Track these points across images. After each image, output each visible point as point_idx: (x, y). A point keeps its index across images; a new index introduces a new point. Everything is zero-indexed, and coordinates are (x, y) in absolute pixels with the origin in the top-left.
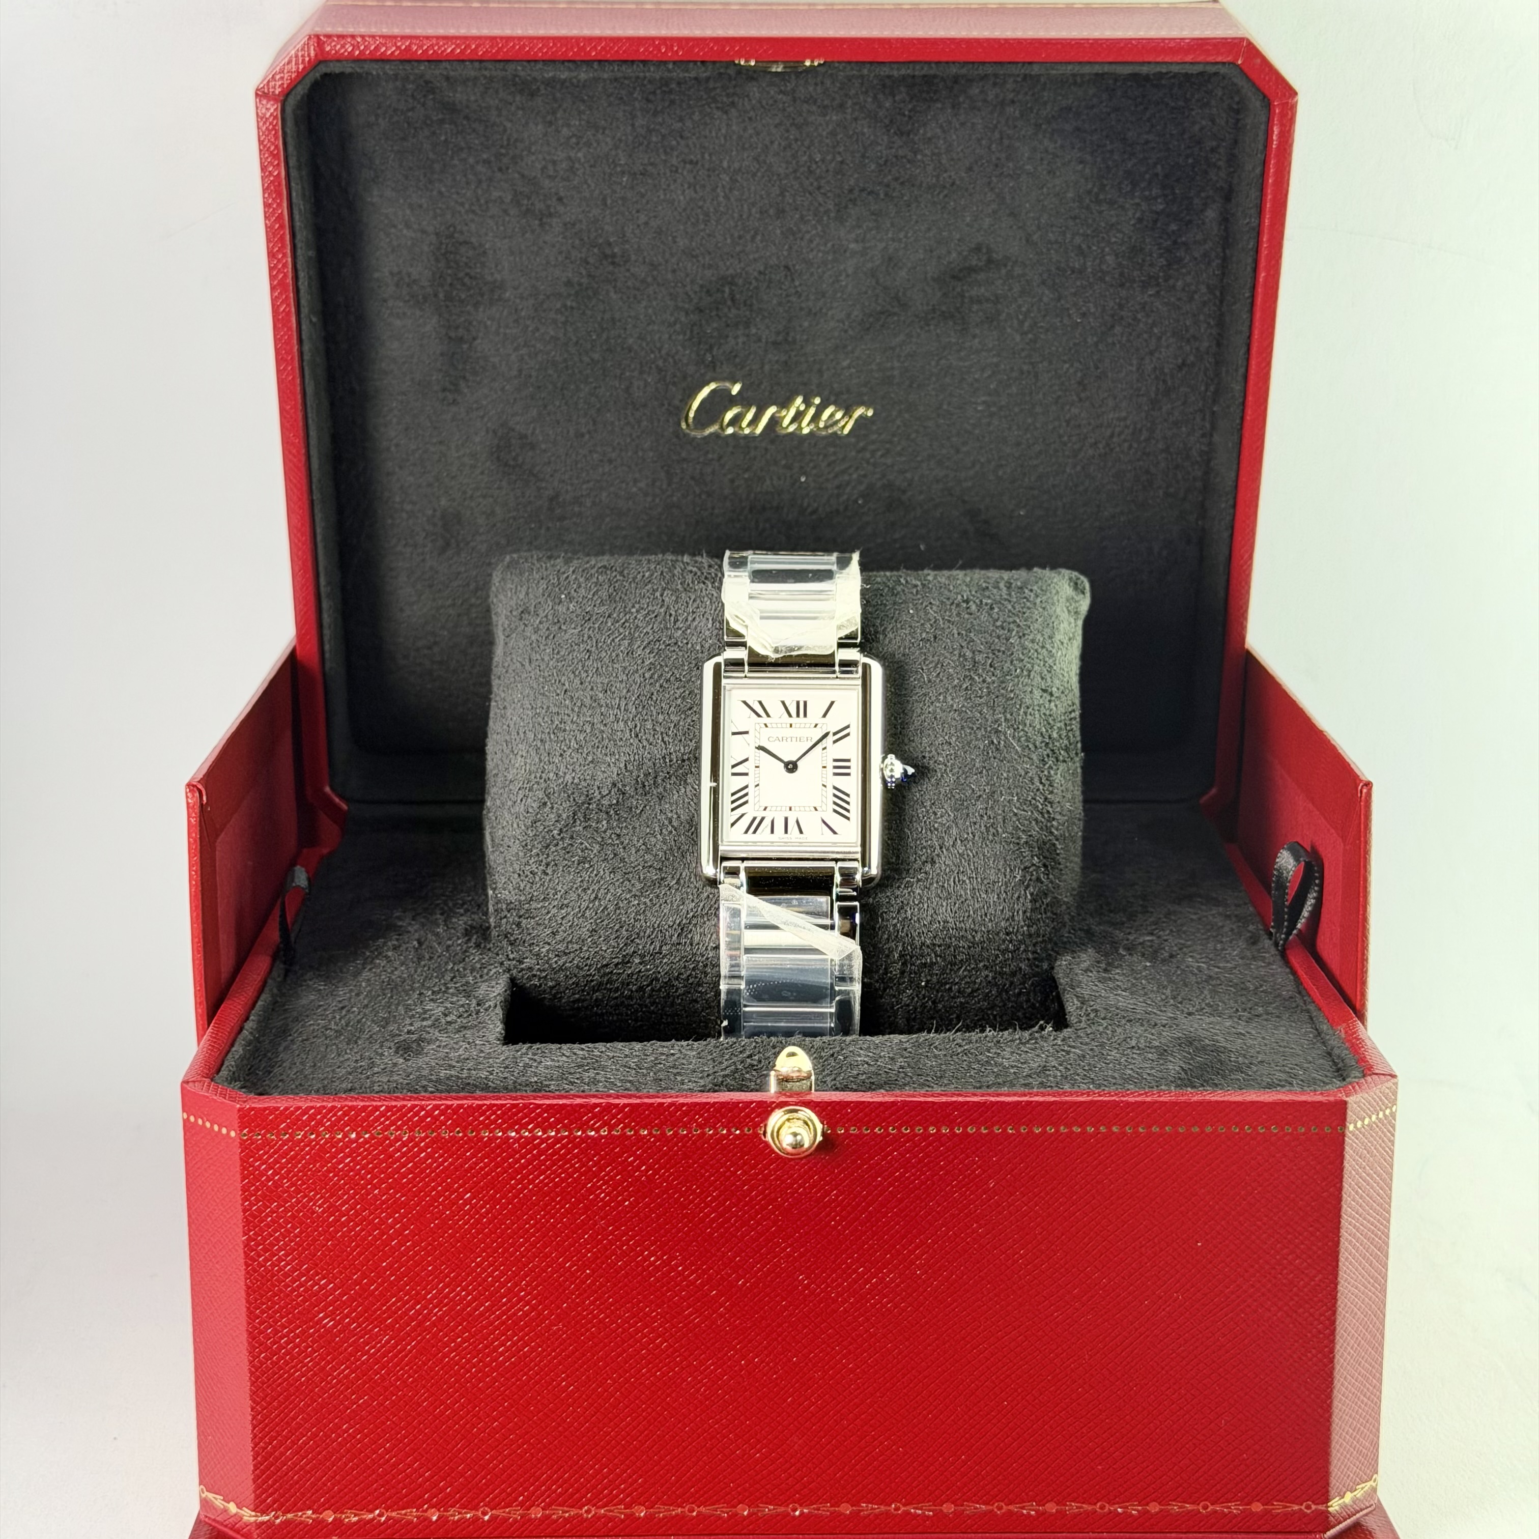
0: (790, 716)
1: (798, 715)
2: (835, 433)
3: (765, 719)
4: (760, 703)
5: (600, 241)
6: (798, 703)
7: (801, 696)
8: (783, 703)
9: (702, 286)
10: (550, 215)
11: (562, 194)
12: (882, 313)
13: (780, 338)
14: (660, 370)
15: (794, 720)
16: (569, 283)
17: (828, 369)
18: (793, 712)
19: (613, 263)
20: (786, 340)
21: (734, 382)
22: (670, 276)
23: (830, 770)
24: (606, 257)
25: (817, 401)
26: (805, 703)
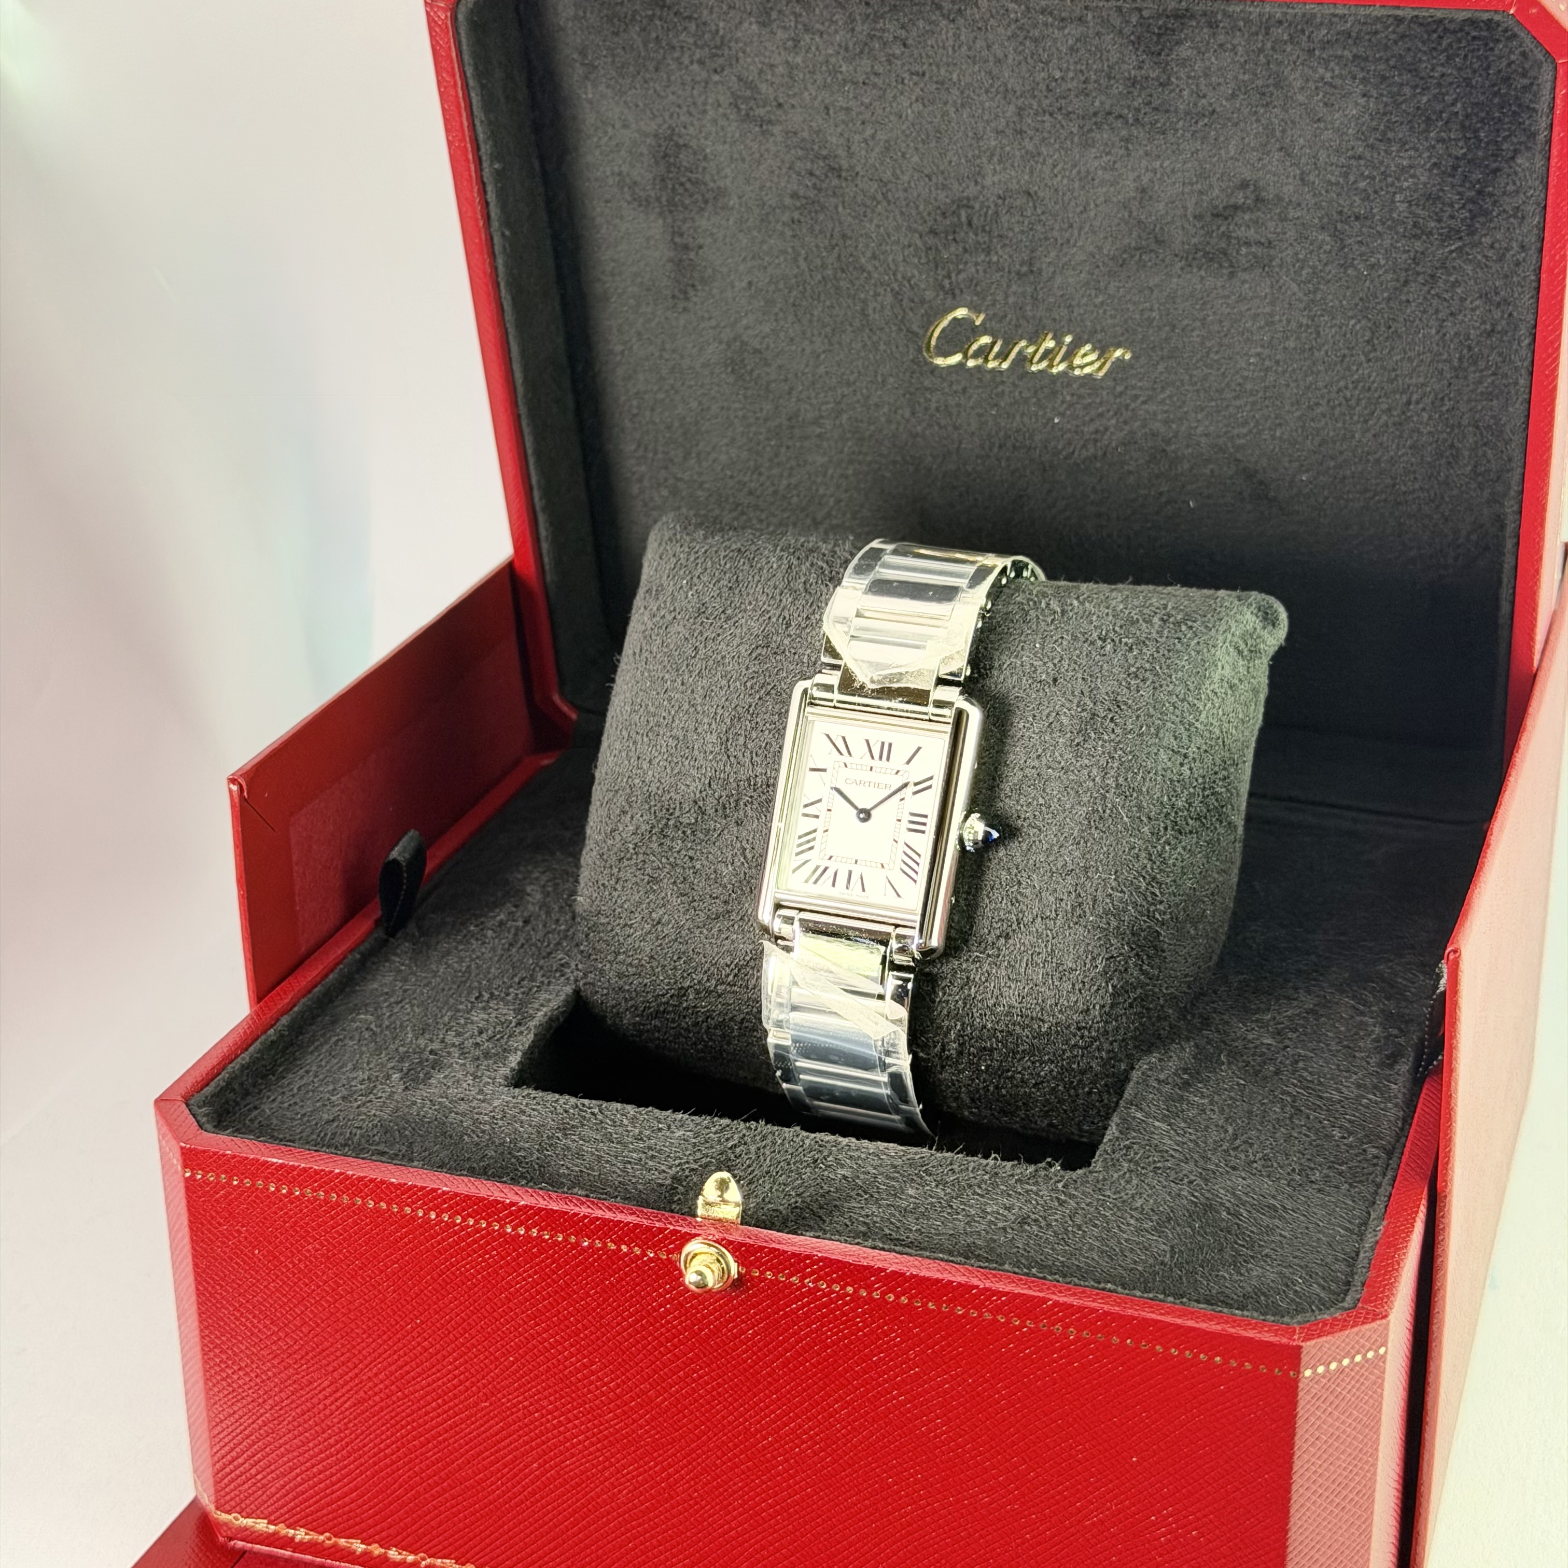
0: (873, 757)
1: (881, 758)
2: (1089, 376)
3: (846, 758)
4: (844, 738)
5: (824, 152)
6: (883, 744)
7: (887, 736)
8: (867, 741)
9: (939, 208)
10: (770, 122)
11: (781, 101)
12: (1136, 249)
13: (1025, 269)
14: (896, 294)
15: (876, 763)
16: (795, 195)
17: (1079, 305)
18: (876, 754)
19: (840, 176)
20: (1032, 271)
21: (979, 312)
22: (901, 194)
23: (905, 825)
24: (833, 169)
25: (1068, 339)
26: (890, 745)
